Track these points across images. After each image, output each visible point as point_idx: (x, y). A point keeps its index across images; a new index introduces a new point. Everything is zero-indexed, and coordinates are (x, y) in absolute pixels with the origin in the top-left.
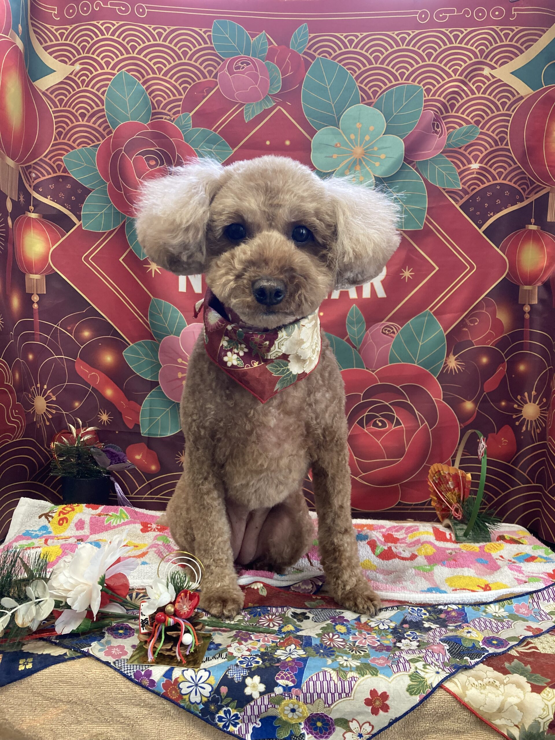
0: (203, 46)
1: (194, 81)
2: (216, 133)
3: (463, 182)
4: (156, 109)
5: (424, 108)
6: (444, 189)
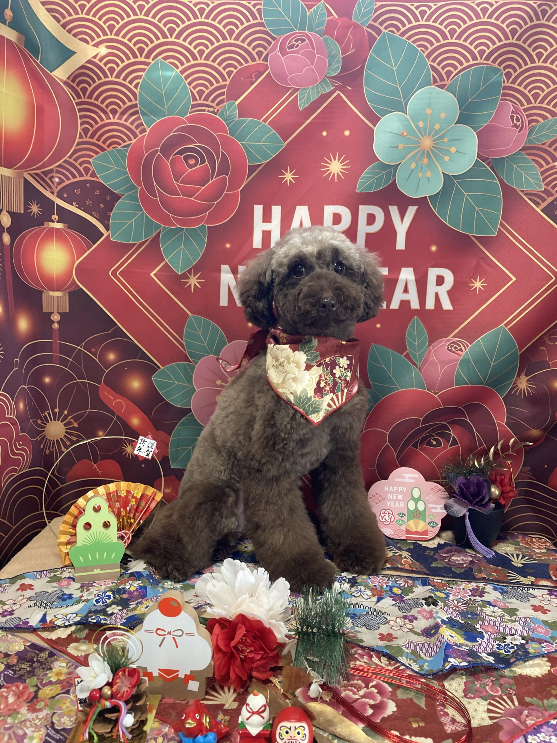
0: (253, 22)
1: (240, 64)
2: (266, 124)
3: (546, 182)
4: (197, 100)
5: (502, 96)
6: (522, 191)
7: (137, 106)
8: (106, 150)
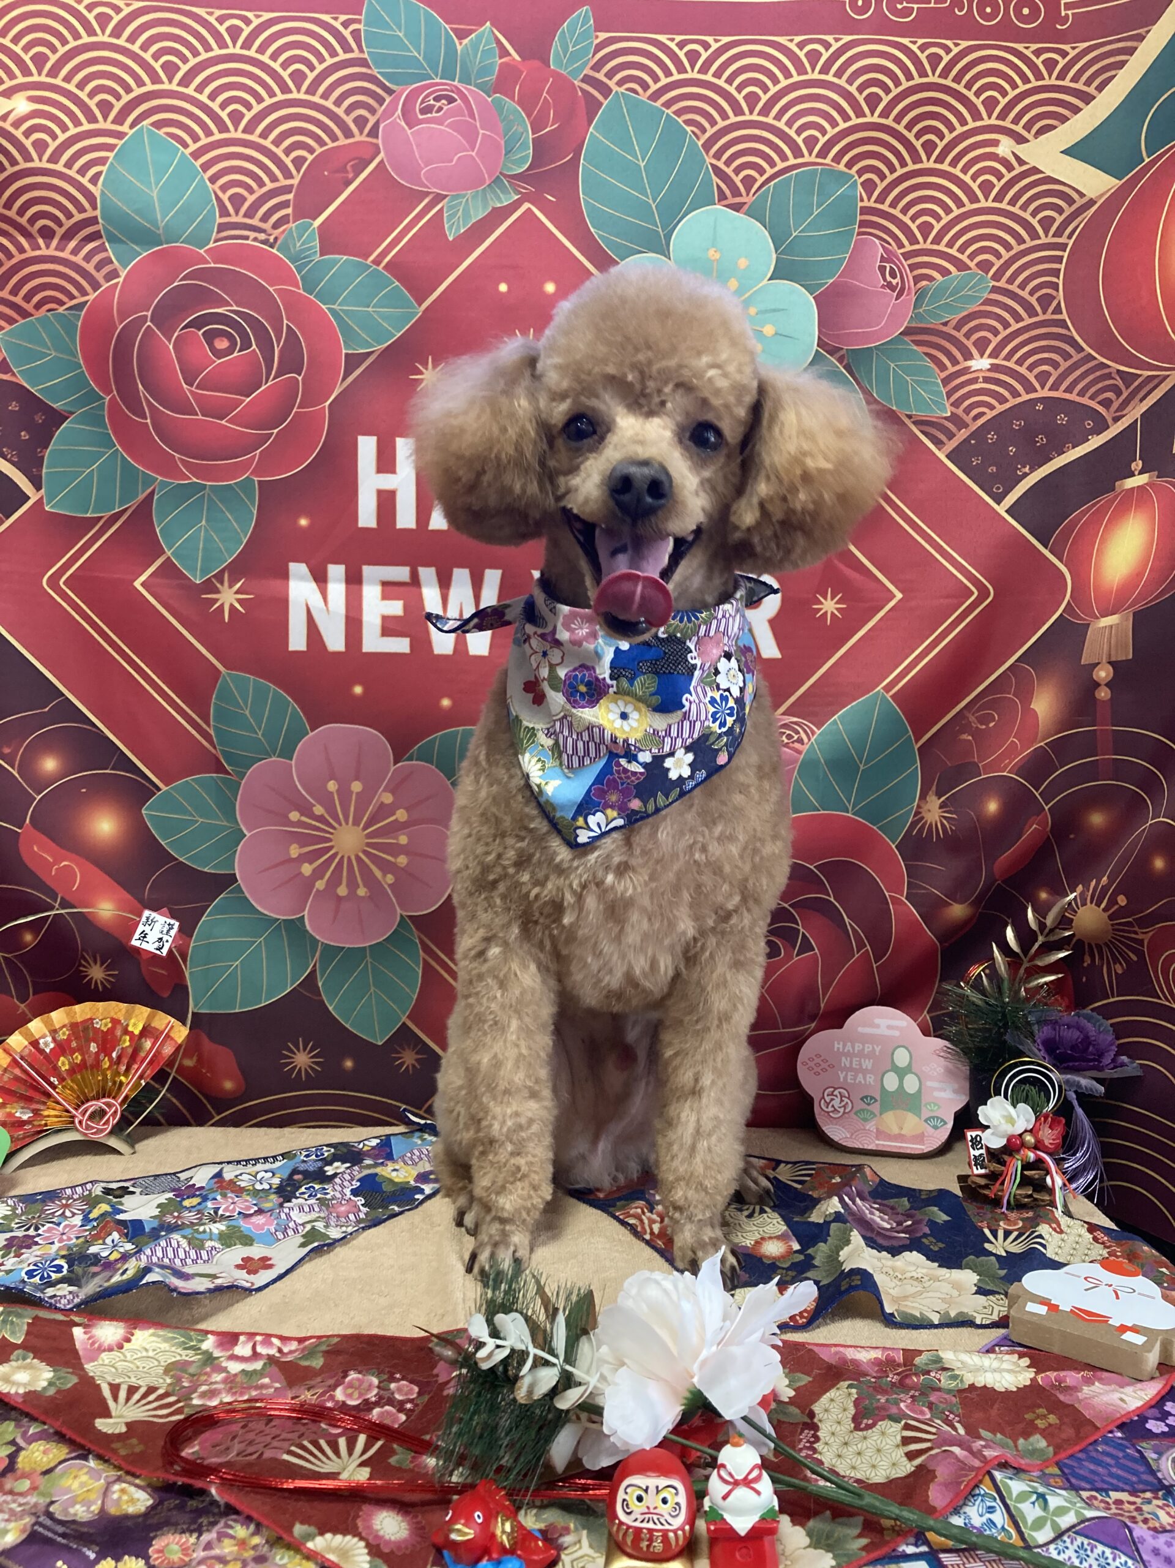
0: (342, 56)
1: (322, 143)
2: (380, 268)
3: (952, 399)
4: (229, 215)
5: (859, 227)
6: (909, 417)
7: (98, 223)
8: (32, 315)
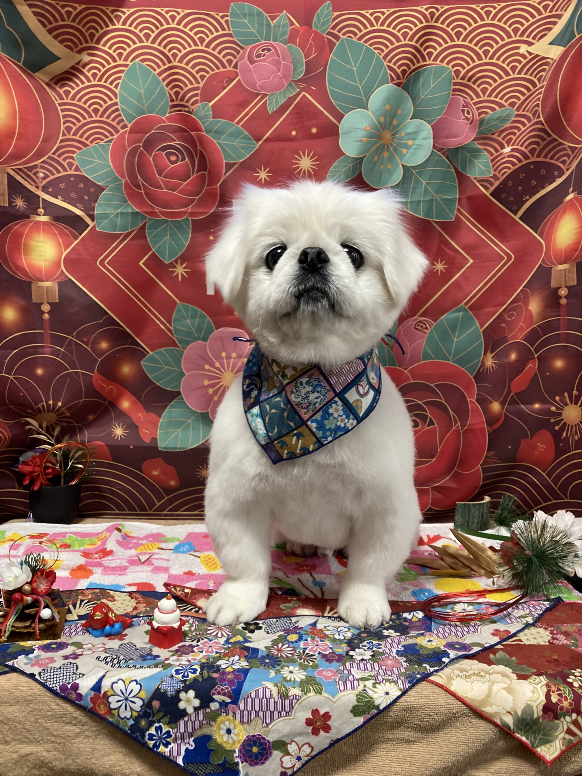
0: (221, 32)
1: (212, 70)
2: (239, 126)
3: (494, 168)
4: (174, 101)
5: (453, 92)
6: (475, 179)
7: (118, 104)
8: (89, 146)
